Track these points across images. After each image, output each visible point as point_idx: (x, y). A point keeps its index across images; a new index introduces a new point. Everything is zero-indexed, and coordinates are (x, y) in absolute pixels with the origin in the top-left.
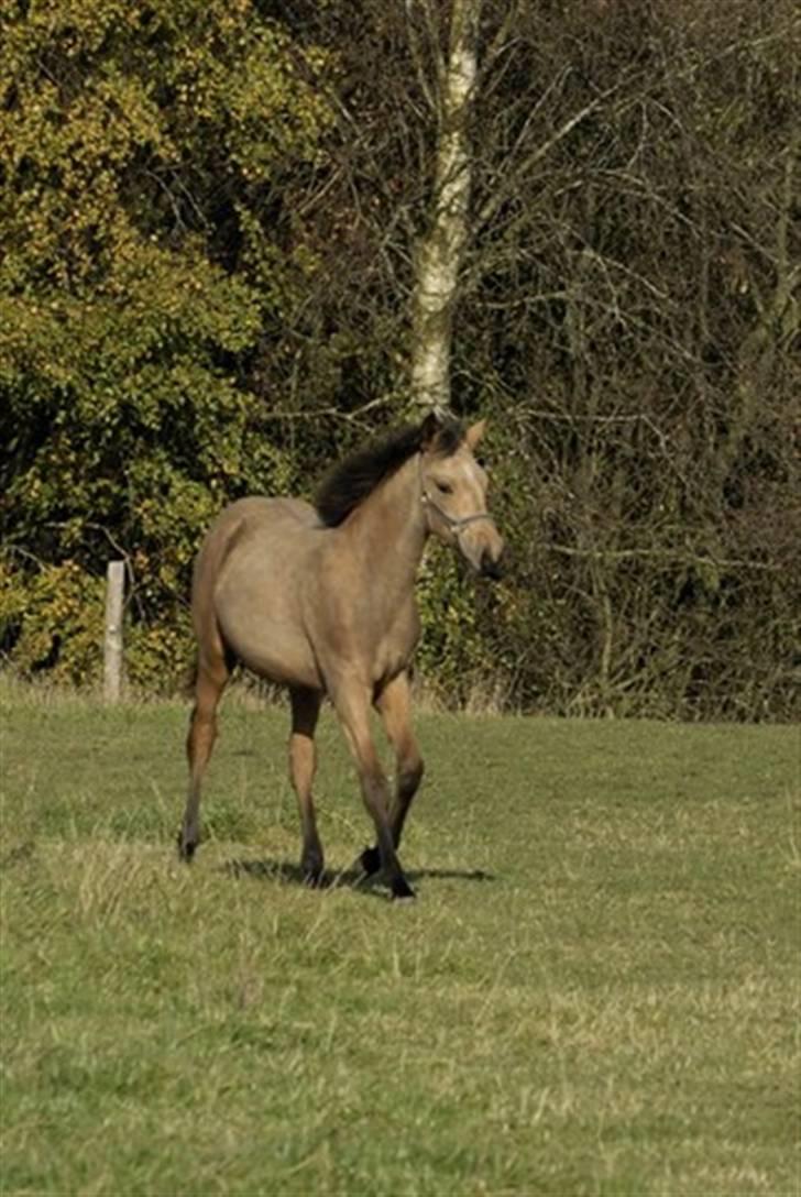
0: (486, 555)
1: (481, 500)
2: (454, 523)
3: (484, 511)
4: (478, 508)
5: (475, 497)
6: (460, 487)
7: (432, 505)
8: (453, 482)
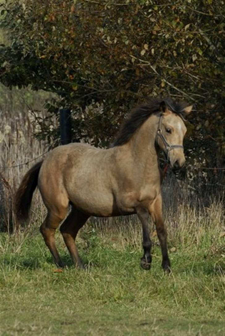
0: (177, 162)
1: (182, 139)
2: (168, 146)
3: (181, 144)
4: (179, 142)
5: (179, 137)
6: (175, 131)
7: (161, 136)
8: (173, 128)
